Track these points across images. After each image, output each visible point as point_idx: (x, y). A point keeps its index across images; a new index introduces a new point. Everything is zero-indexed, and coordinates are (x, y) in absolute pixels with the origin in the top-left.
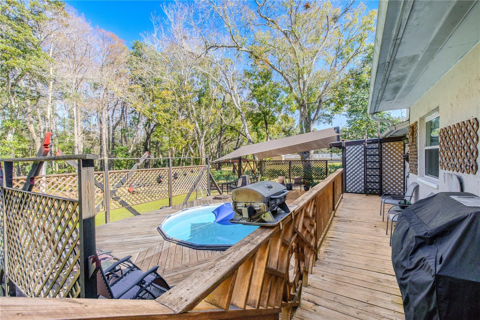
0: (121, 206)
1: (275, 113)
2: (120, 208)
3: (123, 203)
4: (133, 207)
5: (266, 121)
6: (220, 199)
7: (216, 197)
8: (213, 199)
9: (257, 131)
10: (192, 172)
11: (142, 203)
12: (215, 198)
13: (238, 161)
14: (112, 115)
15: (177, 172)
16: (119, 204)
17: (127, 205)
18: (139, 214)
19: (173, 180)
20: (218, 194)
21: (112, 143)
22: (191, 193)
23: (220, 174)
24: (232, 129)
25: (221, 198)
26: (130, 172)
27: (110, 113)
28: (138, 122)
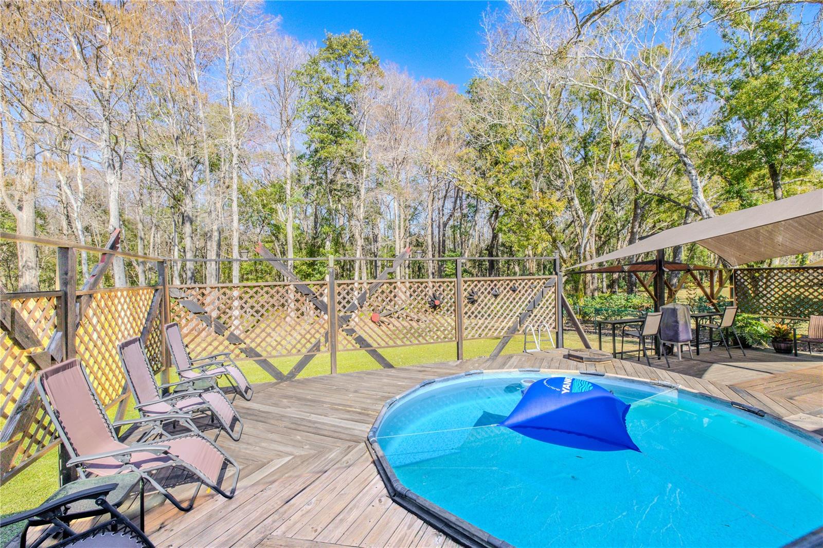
0: (358, 346)
1: (808, 139)
2: (356, 349)
3: (361, 341)
4: (379, 351)
5: (772, 167)
6: (580, 359)
7: (572, 353)
8: (565, 357)
9: (741, 197)
10: (514, 291)
11: (405, 345)
12: (569, 356)
13: (654, 267)
14: (443, 207)
15: (476, 290)
16: (354, 342)
17: (369, 345)
18: (391, 366)
19: (466, 306)
20: (581, 345)
21: (441, 248)
22: (510, 338)
23: (624, 302)
24: (661, 200)
25: (582, 358)
26: (373, 285)
27: (441, 203)
28: (476, 212)
